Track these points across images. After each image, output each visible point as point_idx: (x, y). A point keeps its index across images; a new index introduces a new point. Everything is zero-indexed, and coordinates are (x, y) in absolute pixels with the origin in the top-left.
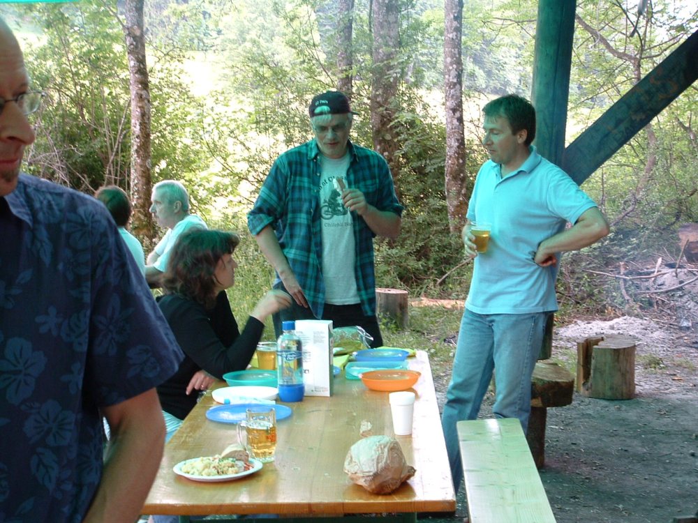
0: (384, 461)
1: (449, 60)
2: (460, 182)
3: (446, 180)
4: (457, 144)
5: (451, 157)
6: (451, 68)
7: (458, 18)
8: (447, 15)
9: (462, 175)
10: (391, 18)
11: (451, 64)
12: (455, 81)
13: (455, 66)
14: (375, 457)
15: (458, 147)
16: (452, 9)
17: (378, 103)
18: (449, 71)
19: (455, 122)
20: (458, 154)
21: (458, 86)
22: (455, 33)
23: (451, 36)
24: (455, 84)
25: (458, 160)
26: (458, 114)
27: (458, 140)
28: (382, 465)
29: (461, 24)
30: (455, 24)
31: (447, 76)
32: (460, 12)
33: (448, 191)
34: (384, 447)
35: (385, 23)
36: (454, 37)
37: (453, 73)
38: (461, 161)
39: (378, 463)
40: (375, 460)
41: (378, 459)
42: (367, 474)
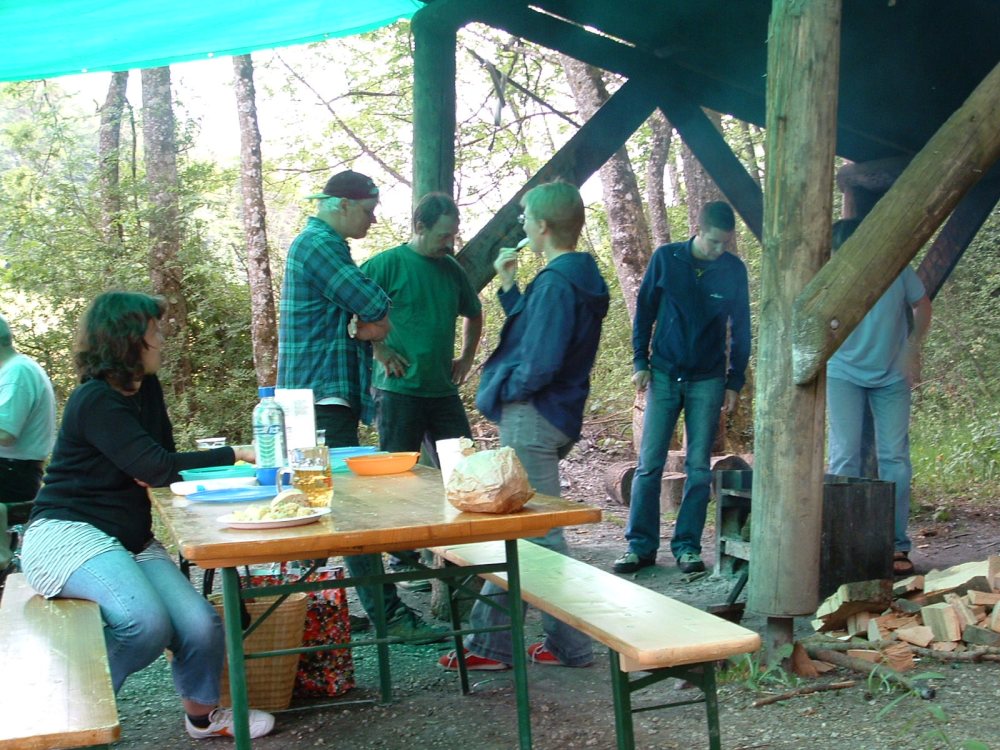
0: (510, 471)
1: (249, 201)
2: (271, 347)
3: (255, 345)
4: (265, 301)
5: (258, 316)
6: (252, 210)
7: (257, 152)
8: (244, 149)
9: (273, 338)
10: (168, 159)
11: (253, 205)
12: (258, 225)
13: (256, 208)
14: (498, 467)
15: (267, 304)
16: (249, 141)
17: (159, 259)
18: (250, 214)
19: (262, 275)
20: (267, 312)
21: (261, 232)
22: (254, 170)
23: (249, 173)
24: (258, 230)
25: (267, 320)
26: (264, 265)
27: (266, 296)
28: (508, 475)
29: (259, 158)
30: (254, 159)
31: (248, 221)
32: (258, 145)
33: (257, 357)
34: (507, 456)
35: (161, 164)
36: (254, 175)
37: (255, 216)
38: (271, 321)
39: (503, 474)
40: (499, 471)
41: (502, 470)
42: (492, 488)
